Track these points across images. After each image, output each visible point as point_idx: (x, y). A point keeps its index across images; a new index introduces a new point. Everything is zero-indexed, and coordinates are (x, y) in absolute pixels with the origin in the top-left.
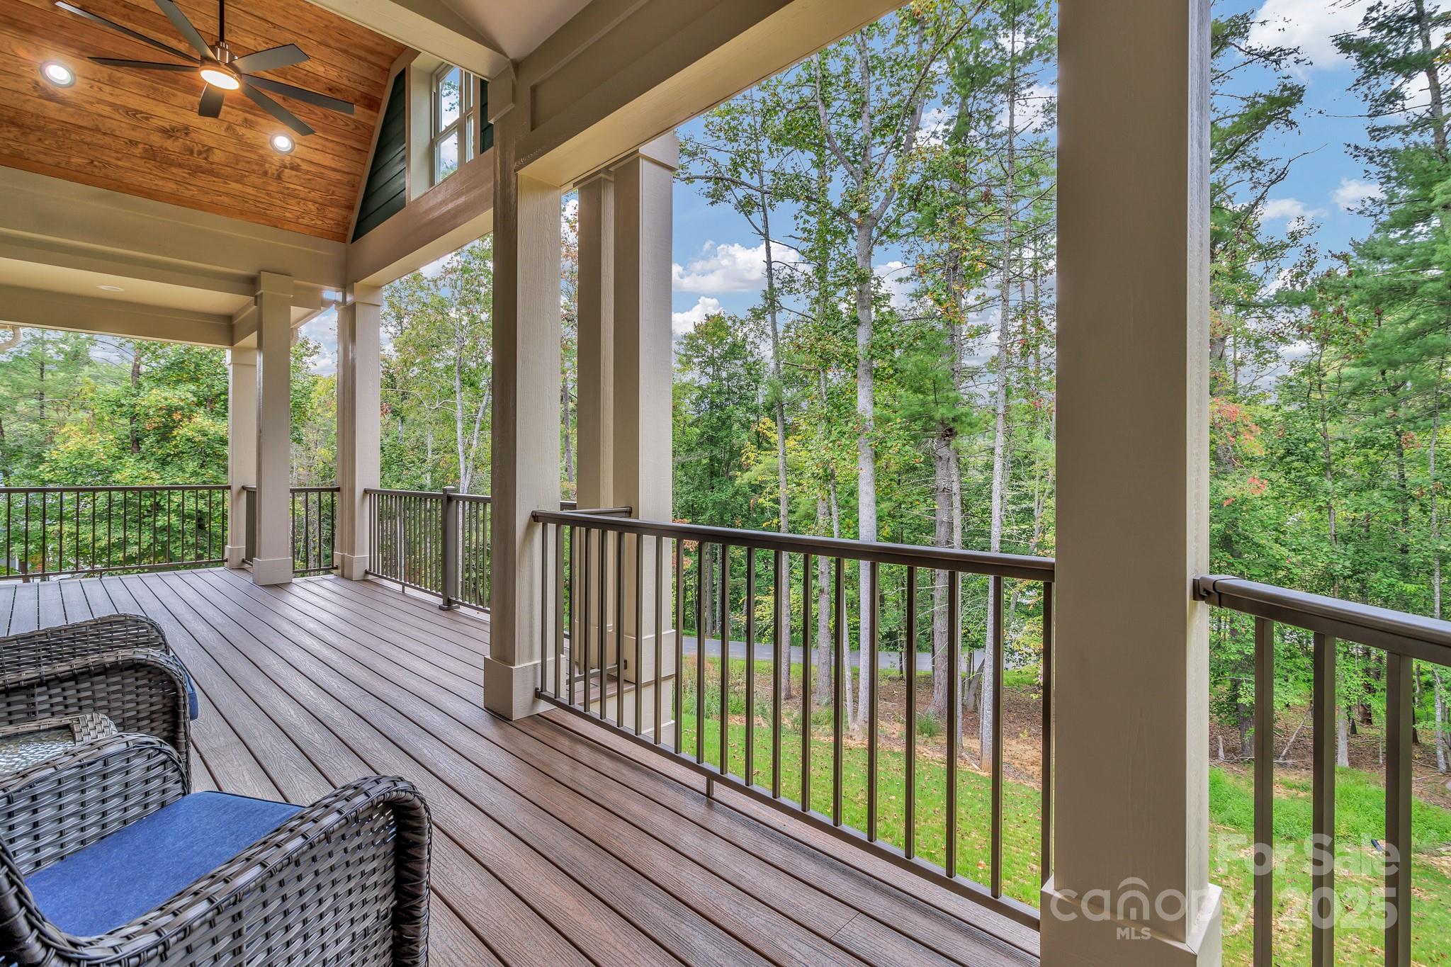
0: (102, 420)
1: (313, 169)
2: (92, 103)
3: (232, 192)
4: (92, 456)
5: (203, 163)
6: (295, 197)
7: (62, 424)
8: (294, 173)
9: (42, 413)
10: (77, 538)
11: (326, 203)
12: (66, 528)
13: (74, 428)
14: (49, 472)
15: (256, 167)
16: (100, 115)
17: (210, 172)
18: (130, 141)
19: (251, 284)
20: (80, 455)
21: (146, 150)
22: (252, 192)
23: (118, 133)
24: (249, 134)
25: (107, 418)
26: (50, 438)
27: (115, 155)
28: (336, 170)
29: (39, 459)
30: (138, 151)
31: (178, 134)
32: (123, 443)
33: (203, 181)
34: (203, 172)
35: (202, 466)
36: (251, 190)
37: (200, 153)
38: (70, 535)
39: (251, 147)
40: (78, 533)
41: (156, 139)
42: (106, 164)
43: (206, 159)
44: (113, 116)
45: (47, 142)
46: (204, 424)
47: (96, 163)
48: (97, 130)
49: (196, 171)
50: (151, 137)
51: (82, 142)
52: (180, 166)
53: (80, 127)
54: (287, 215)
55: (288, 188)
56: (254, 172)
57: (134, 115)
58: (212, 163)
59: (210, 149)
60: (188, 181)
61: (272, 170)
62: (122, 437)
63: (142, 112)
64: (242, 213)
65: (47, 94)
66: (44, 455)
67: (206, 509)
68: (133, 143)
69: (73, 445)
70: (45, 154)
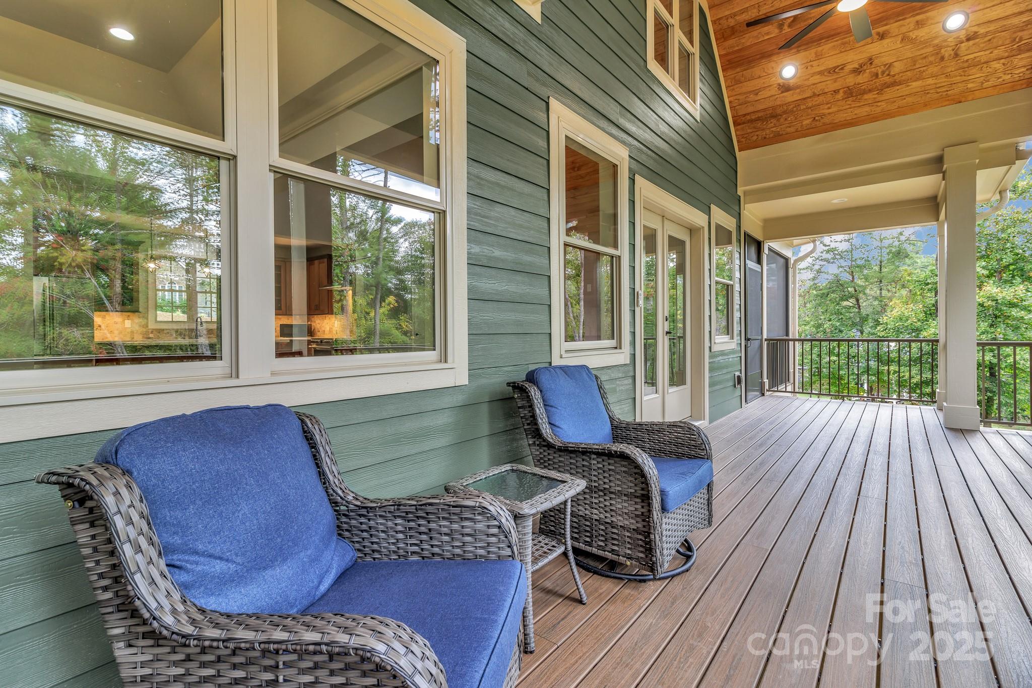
0: (915, 294)
1: (992, 27)
2: (808, 79)
3: (914, 90)
4: (907, 320)
5: (887, 79)
6: (975, 66)
7: (890, 299)
8: (971, 43)
9: (881, 293)
10: (899, 375)
11: (1014, 53)
12: (892, 368)
13: (897, 302)
14: (883, 331)
15: (932, 59)
16: (814, 84)
17: (894, 84)
18: (834, 91)
19: (937, 164)
20: (901, 319)
21: (845, 92)
22: (933, 82)
23: (826, 90)
24: (922, 33)
25: (918, 293)
26: (884, 309)
27: (826, 107)
28: (1021, 13)
29: (877, 323)
30: (840, 96)
31: (865, 67)
32: (930, 310)
33: (890, 93)
34: (888, 87)
35: (991, 326)
36: (930, 81)
37: (883, 73)
38: (895, 372)
39: (926, 43)
40: (899, 372)
41: (851, 80)
42: (822, 116)
43: (888, 75)
44: (823, 80)
45: (789, 119)
46: (993, 291)
47: (816, 118)
48: (815, 95)
49: (881, 89)
50: (847, 80)
51: (808, 108)
52: (870, 91)
53: (804, 99)
54: (970, 86)
55: (967, 61)
56: (931, 63)
57: (834, 71)
58: (894, 76)
59: (890, 65)
60: (877, 100)
61: (947, 52)
62: (930, 306)
63: (838, 66)
64: (926, 105)
65: (785, 88)
66: (879, 320)
67: (995, 361)
68: (836, 92)
69: (896, 313)
70: (790, 127)
